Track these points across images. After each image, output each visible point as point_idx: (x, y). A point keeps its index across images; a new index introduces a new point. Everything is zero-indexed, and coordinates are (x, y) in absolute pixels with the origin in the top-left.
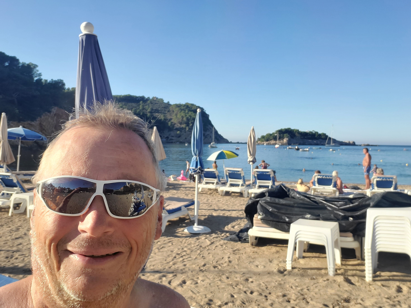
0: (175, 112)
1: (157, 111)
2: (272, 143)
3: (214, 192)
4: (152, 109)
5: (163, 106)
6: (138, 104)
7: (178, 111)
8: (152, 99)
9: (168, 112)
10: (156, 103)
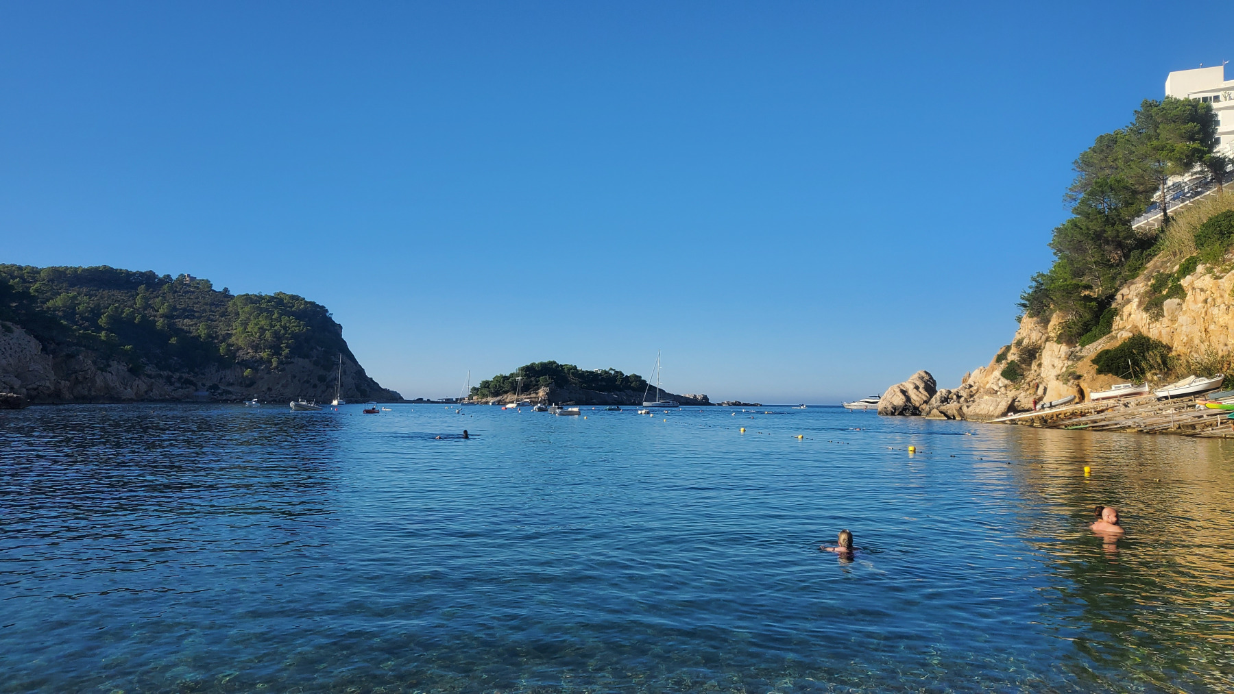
0: (242, 317)
2: (507, 400)
4: (174, 309)
6: (133, 292)
7: (250, 314)
8: (178, 279)
9: (222, 317)
10: (188, 292)
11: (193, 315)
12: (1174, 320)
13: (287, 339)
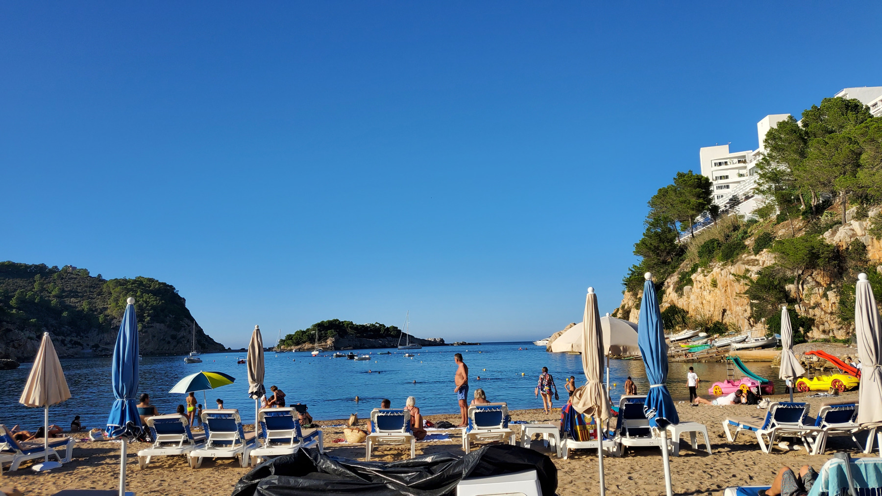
0: (114, 295)
1: (74, 294)
2: (306, 348)
3: (179, 463)
4: (63, 291)
5: (88, 283)
6: (31, 280)
7: (120, 293)
8: (63, 269)
9: (99, 295)
10: (72, 278)
11: (77, 295)
12: (688, 297)
13: (148, 310)
